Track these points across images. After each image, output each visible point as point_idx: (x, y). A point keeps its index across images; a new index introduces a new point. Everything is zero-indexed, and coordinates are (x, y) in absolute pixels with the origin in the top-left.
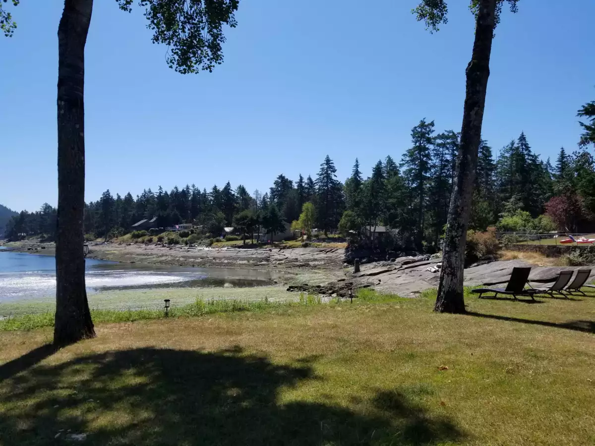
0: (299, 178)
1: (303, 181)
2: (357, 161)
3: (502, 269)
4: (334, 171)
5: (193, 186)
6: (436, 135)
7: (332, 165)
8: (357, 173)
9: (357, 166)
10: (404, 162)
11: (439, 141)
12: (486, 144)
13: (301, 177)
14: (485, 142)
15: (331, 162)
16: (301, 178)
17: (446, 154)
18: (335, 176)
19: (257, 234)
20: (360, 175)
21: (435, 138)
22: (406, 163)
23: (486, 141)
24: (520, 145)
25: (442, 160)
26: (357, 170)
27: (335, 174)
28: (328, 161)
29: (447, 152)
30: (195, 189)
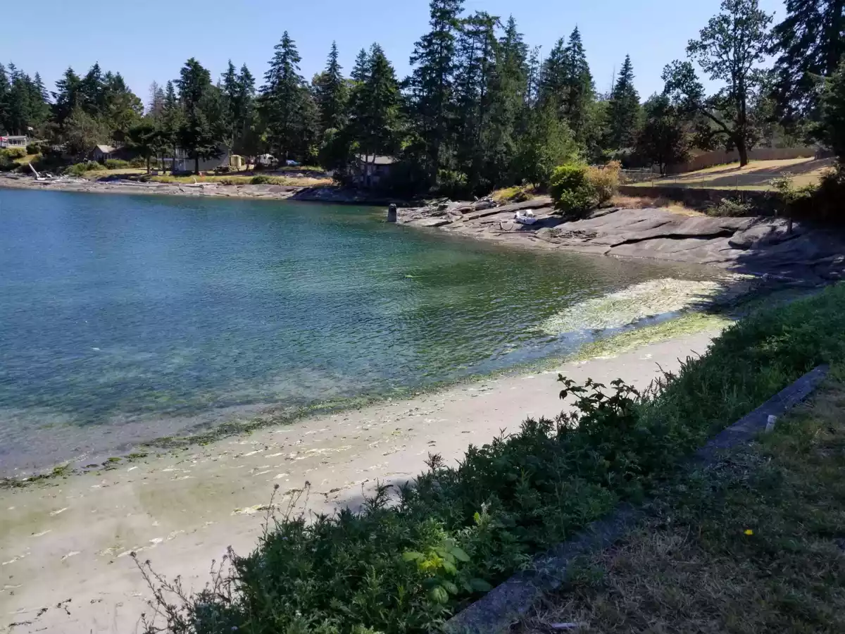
0: (228, 67)
1: (235, 72)
2: (334, 47)
3: (642, 221)
4: (297, 60)
5: (12, 67)
6: (466, 17)
7: (293, 49)
8: (334, 66)
9: (334, 54)
10: (416, 55)
11: (468, 27)
12: (521, 39)
13: (231, 66)
14: (520, 37)
15: (292, 43)
16: (232, 69)
17: (477, 48)
18: (297, 67)
19: (172, 159)
20: (340, 70)
21: (464, 22)
22: (420, 56)
23: (521, 34)
24: (571, 45)
25: (470, 58)
26: (335, 61)
27: (299, 64)
28: (286, 42)
29: (479, 45)
30: (16, 73)
